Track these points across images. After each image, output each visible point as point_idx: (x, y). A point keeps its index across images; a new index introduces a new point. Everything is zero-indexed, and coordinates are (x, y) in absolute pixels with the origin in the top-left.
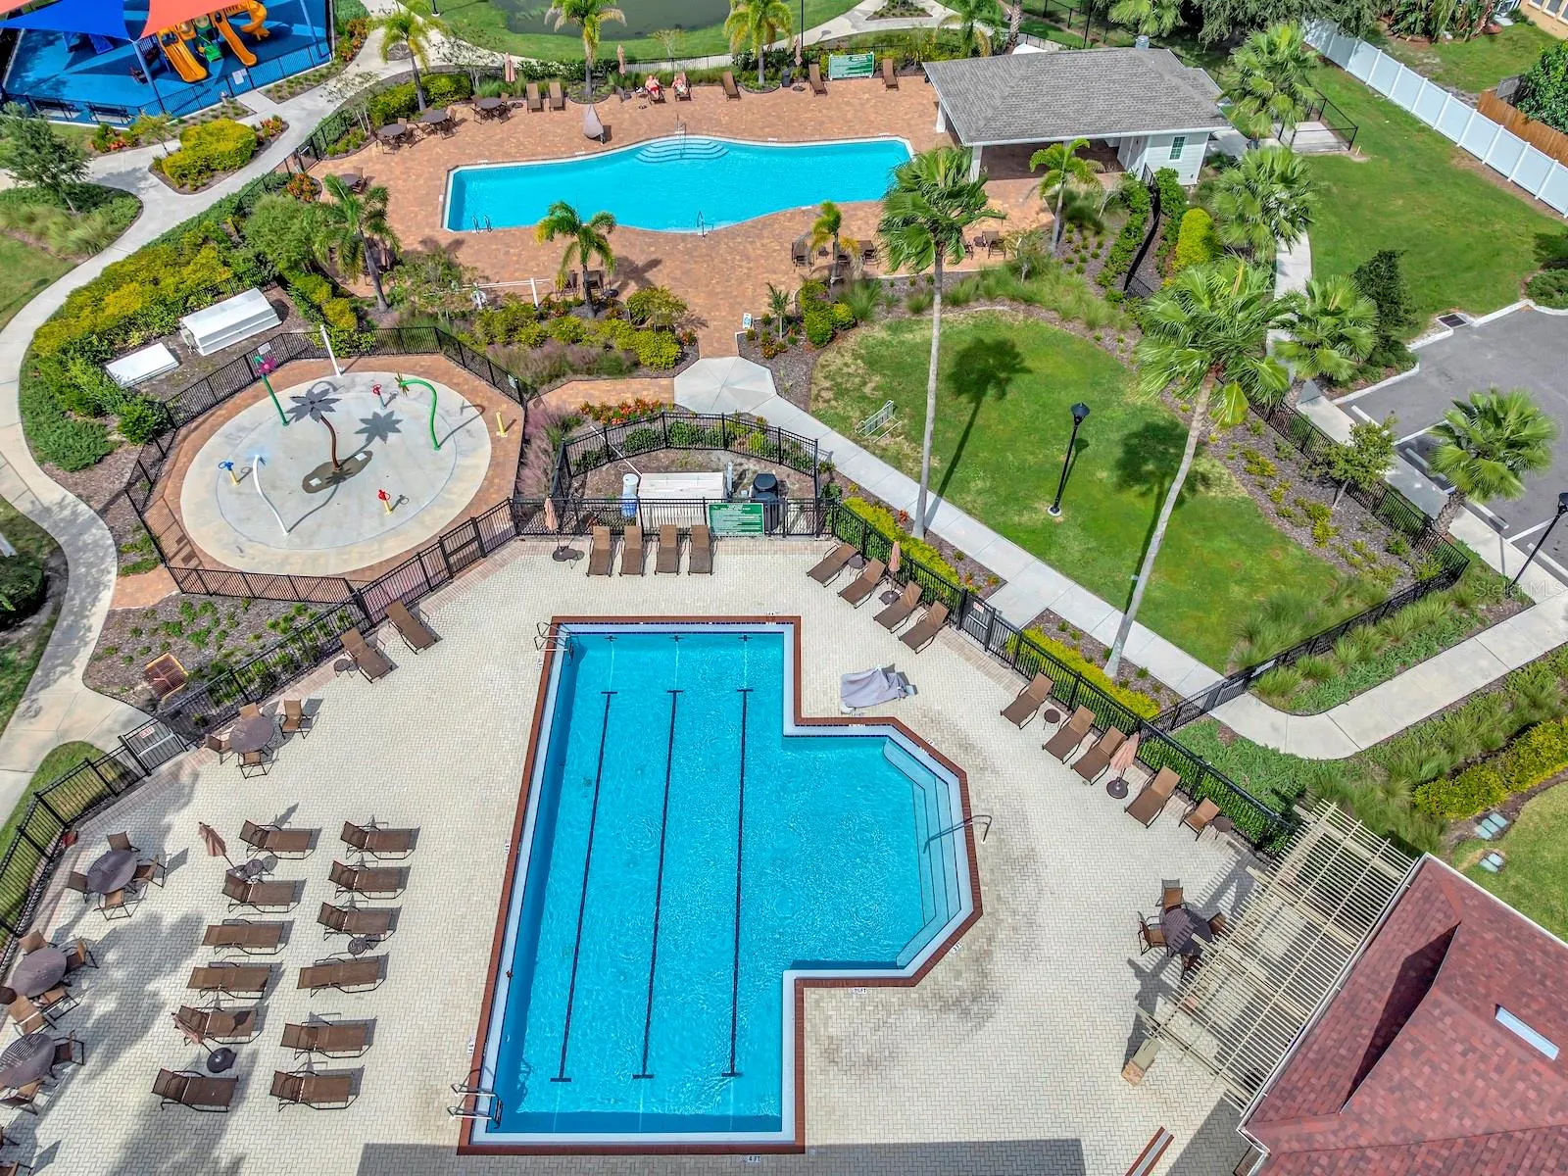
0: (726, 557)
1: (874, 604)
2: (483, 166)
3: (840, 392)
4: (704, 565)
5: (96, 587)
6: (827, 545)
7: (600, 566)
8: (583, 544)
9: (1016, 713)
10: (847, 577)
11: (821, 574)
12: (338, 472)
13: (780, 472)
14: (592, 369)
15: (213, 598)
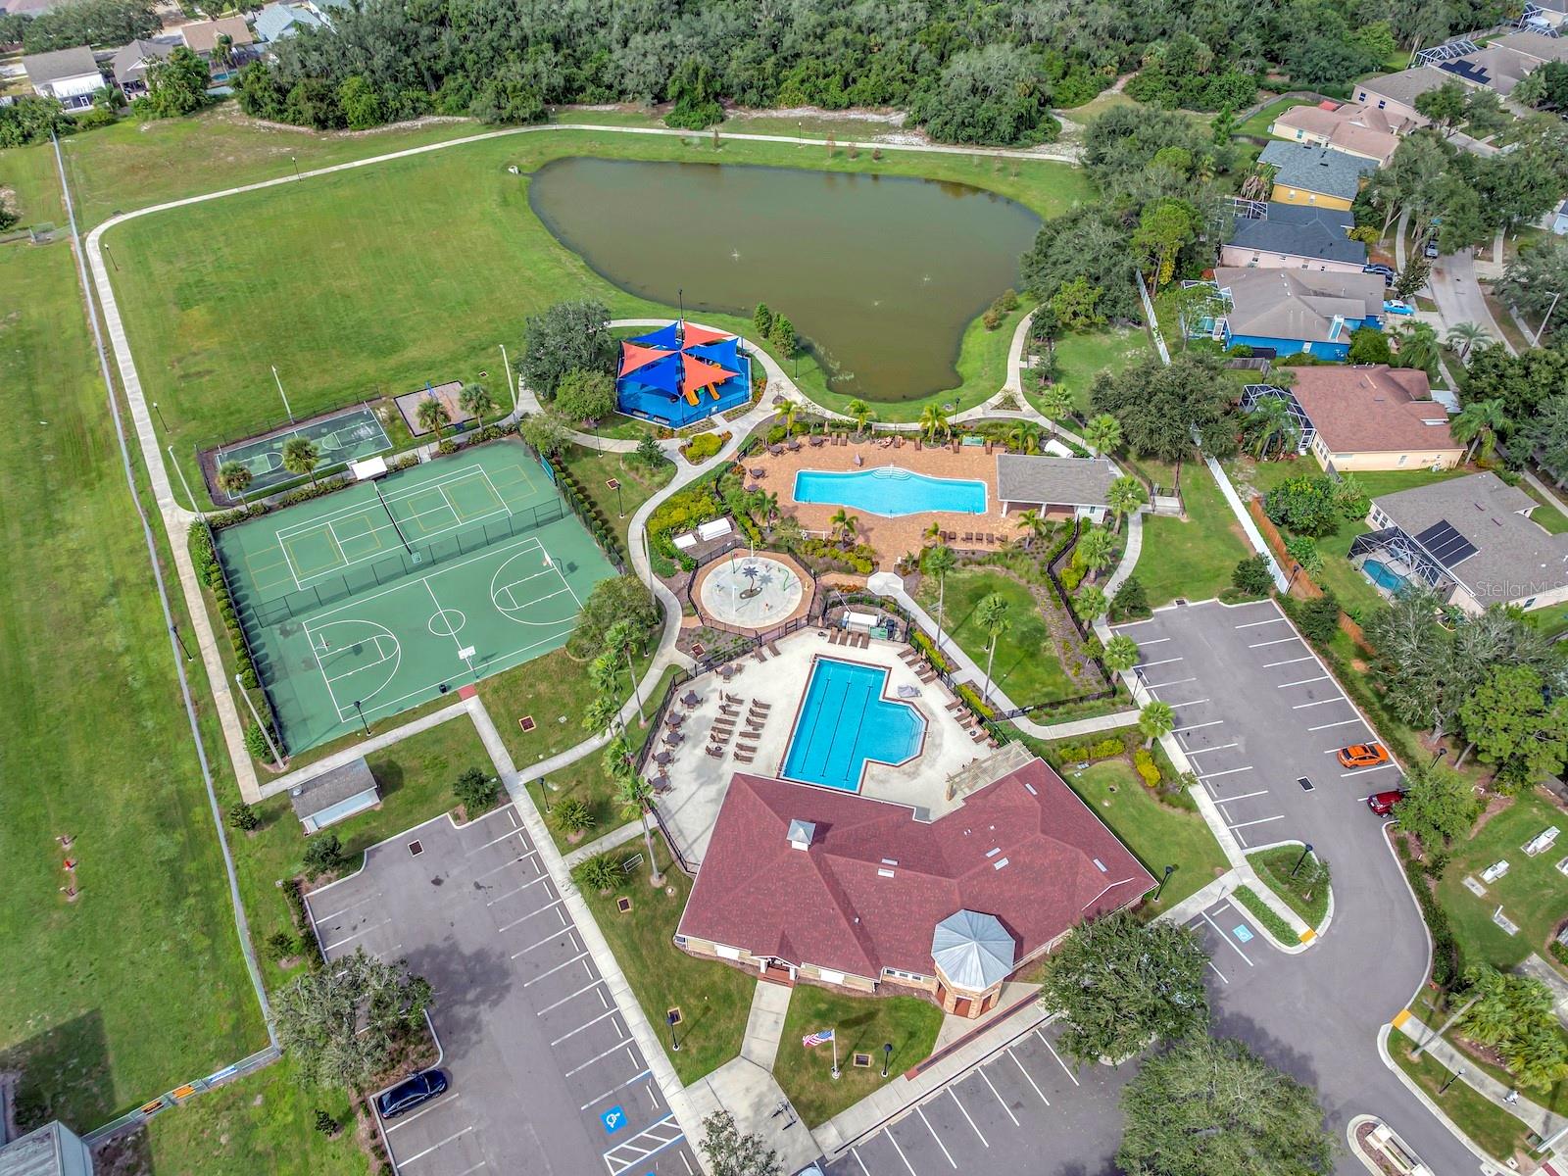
0: (872, 645)
1: (917, 668)
2: (810, 470)
3: (926, 593)
4: (865, 646)
5: (676, 619)
6: (907, 646)
7: (832, 640)
8: (828, 632)
9: (949, 708)
10: (910, 658)
11: (901, 655)
12: (751, 593)
13: (896, 619)
14: (840, 570)
15: (712, 630)
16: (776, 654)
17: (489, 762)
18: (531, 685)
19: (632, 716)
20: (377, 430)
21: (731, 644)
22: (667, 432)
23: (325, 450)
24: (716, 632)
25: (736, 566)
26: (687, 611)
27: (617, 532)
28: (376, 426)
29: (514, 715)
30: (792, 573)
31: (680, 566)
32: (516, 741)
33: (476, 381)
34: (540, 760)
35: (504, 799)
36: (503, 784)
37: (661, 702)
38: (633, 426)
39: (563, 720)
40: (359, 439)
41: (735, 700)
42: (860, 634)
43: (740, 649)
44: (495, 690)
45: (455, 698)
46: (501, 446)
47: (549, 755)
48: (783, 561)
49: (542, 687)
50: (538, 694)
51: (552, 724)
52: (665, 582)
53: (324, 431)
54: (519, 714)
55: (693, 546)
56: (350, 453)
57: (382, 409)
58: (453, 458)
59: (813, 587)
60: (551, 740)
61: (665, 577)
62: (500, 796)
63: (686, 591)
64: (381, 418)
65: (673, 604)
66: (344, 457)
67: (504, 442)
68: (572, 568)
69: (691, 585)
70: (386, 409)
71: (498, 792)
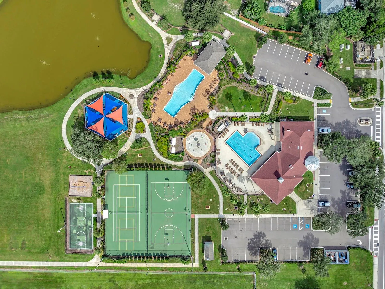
0: (229, 129)
1: (240, 125)
3: (221, 108)
5: (197, 164)
6: (233, 123)
7: (223, 136)
9: (253, 125)
10: (237, 124)
12: (198, 145)
13: (225, 119)
14: (203, 122)
16: (219, 150)
17: (214, 218)
18: (198, 203)
19: (218, 187)
20: (82, 205)
21: (211, 157)
22: (128, 132)
23: (84, 221)
24: (206, 158)
25: (188, 143)
26: (196, 161)
27: (160, 163)
28: (80, 204)
29: (204, 209)
30: (198, 132)
31: (181, 155)
32: (211, 211)
33: (73, 171)
34: (219, 209)
35: (225, 219)
36: (221, 218)
37: (218, 179)
38: (120, 140)
39: (211, 200)
40: (84, 210)
41: (226, 165)
42: (224, 130)
43: (214, 156)
44: (195, 210)
45: (193, 219)
46: (109, 176)
47: (219, 207)
48: (193, 132)
49: (200, 201)
50: (201, 202)
51: (211, 203)
52: (184, 161)
53: (74, 218)
54: (205, 208)
55: (176, 149)
56: (89, 215)
57: (73, 200)
58: (107, 190)
59: (205, 131)
60: (215, 205)
61: (182, 160)
62: (223, 220)
63: (189, 158)
64: (77, 202)
65: (192, 163)
66: (90, 217)
67: (107, 175)
68: (167, 179)
69: (188, 156)
70: (73, 199)
71: (222, 220)
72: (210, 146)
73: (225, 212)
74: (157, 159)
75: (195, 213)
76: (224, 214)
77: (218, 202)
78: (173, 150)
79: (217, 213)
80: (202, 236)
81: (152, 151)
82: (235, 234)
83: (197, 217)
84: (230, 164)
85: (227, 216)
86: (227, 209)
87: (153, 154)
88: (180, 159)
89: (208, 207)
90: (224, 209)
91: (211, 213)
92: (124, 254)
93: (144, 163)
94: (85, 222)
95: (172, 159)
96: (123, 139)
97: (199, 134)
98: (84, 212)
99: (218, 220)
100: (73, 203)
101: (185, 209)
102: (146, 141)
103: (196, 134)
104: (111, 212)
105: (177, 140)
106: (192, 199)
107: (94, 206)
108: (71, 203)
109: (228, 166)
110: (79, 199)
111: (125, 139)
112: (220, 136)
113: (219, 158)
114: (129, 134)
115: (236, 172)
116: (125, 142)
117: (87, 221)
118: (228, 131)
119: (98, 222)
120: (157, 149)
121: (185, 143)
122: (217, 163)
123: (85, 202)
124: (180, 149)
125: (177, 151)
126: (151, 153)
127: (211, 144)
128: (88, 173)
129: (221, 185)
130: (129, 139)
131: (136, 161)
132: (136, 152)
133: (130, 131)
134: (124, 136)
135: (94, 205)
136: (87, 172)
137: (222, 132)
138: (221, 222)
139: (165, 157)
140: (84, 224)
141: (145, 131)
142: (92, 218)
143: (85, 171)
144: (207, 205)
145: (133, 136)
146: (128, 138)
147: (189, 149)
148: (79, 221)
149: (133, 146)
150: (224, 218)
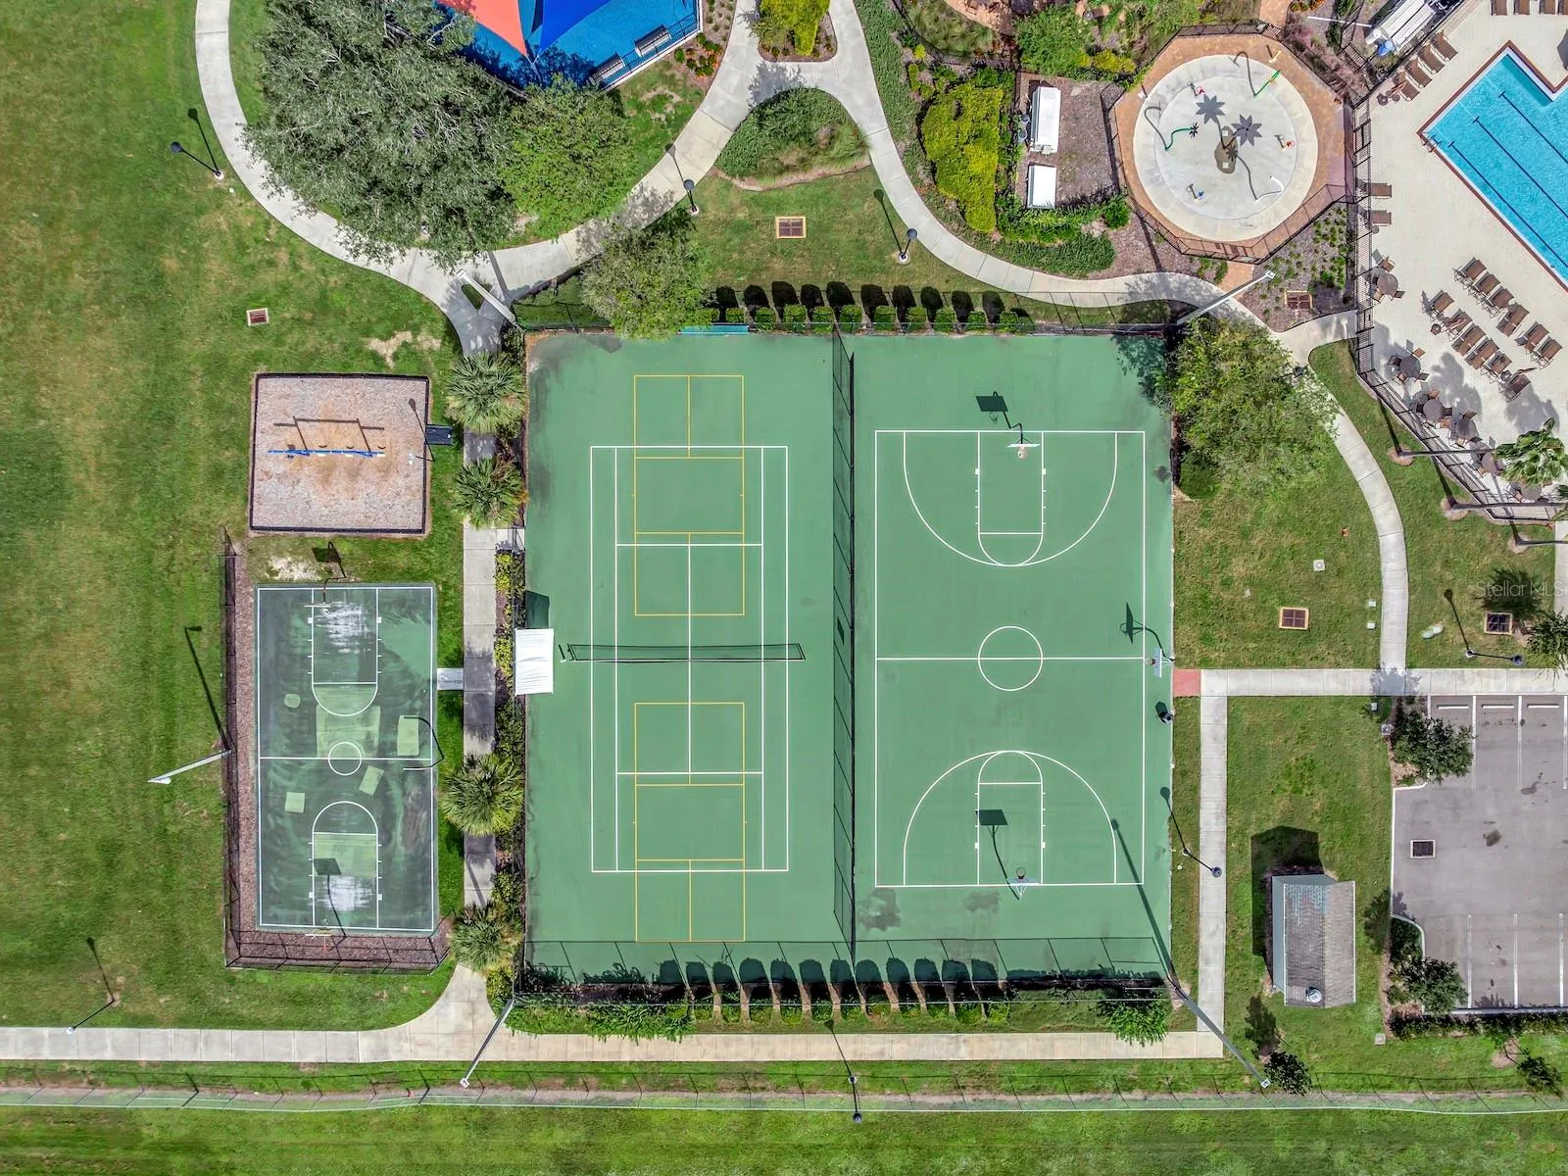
11: (1497, 9)
12: (1228, 151)
15: (1274, 256)
16: (1385, 190)
17: (1338, 701)
18: (1227, 583)
19: (1375, 466)
20: (350, 598)
21: (1323, 246)
22: (700, 51)
23: (365, 719)
24: (1283, 254)
25: (1153, 139)
26: (1211, 273)
27: (941, 287)
28: (337, 596)
29: (1270, 633)
30: (1224, 60)
31: (1096, 228)
32: (1321, 648)
33: (279, 342)
34: (1378, 629)
35: (1416, 707)
36: (1388, 698)
37: (1376, 411)
38: (640, 107)
39: (1319, 565)
40: (366, 642)
41: (1435, 304)
42: (1417, 44)
43: (1341, 239)
44: (1206, 639)
45: (1189, 706)
46: (551, 382)
47: (1376, 613)
48: (1187, 57)
49: (1238, 568)
50: (1250, 582)
51: (1318, 583)
52: (1120, 273)
53: (292, 700)
54: (1273, 624)
55: (1062, 181)
56: (406, 673)
57: (278, 564)
58: (542, 487)
59: (1275, 45)
60: (1351, 599)
61: (1105, 265)
62: (1408, 709)
63: (1162, 249)
64: (311, 576)
65: (1178, 283)
66: (412, 688)
67: (542, 373)
68: (992, 404)
69: (1156, 235)
70: (280, 554)
71: (1400, 710)
72: (1311, 163)
73: (1420, 654)
74: (924, 255)
75: (1206, 663)
76: (1410, 666)
77: (1372, 583)
78: (1044, 188)
79: (1359, 664)
80: (1252, 831)
81: (880, 195)
82: (1491, 812)
83: (1215, 687)
84: (1464, 300)
85: (1432, 683)
86: (1437, 629)
87: (891, 218)
88: (1097, 259)
89: (1294, 618)
90: (1413, 629)
91: (1317, 662)
92: (670, 967)
93: (823, 287)
94: (375, 728)
95: (1029, 257)
96: (659, 102)
97: (1231, 73)
98: (369, 657)
99: (1369, 712)
100: (281, 583)
101: (1130, 629)
102: (839, 117)
103: (1215, 72)
104: (568, 651)
105: (1070, 114)
106: (1177, 556)
107: (442, 610)
108: (264, 582)
109: (1449, 312)
110: (326, 555)
111: (677, 99)
112: (1388, 85)
113: (1376, 255)
114: (706, 60)
115: (1502, 359)
116: (679, 122)
117: (389, 724)
118: (1450, 53)
119: (472, 729)
120: (916, 182)
121: (1130, 134)
122: (1362, 287)
123: (377, 580)
124: (1095, 178)
125: (1073, 192)
126: (870, 206)
127: (1322, 147)
128: (395, 357)
129: (1392, 451)
130: (705, 106)
131: (758, 270)
132: (755, 200)
133: (715, 38)
134: (671, 81)
135: (443, 597)
136: (386, 348)
137: (1402, 60)
138: (1388, 728)
139: (981, 242)
140: (367, 744)
141: (826, 45)
142: (424, 696)
143: (375, 344)
144: (1295, 602)
145: (735, 80)
146: (700, 95)
147: (1157, 181)
148: (331, 719)
149: (737, 160)
150: (1411, 700)
